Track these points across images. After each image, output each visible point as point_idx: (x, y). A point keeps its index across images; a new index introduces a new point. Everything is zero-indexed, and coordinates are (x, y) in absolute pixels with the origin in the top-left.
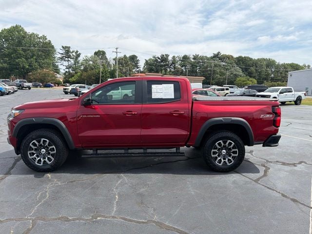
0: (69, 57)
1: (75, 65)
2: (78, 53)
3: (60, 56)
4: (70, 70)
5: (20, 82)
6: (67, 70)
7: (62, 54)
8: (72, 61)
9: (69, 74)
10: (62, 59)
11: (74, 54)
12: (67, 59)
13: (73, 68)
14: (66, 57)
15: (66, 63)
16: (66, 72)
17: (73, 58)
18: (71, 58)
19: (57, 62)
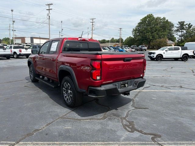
0: (183, 29)
1: (187, 34)
2: (190, 25)
3: (176, 29)
4: (182, 37)
5: (141, 47)
6: (180, 38)
7: (178, 27)
8: (185, 31)
9: (181, 41)
10: (177, 31)
11: (187, 26)
12: (181, 30)
13: (185, 36)
14: (181, 29)
15: (180, 33)
16: (179, 39)
17: (185, 29)
18: (184, 30)
19: (173, 33)
